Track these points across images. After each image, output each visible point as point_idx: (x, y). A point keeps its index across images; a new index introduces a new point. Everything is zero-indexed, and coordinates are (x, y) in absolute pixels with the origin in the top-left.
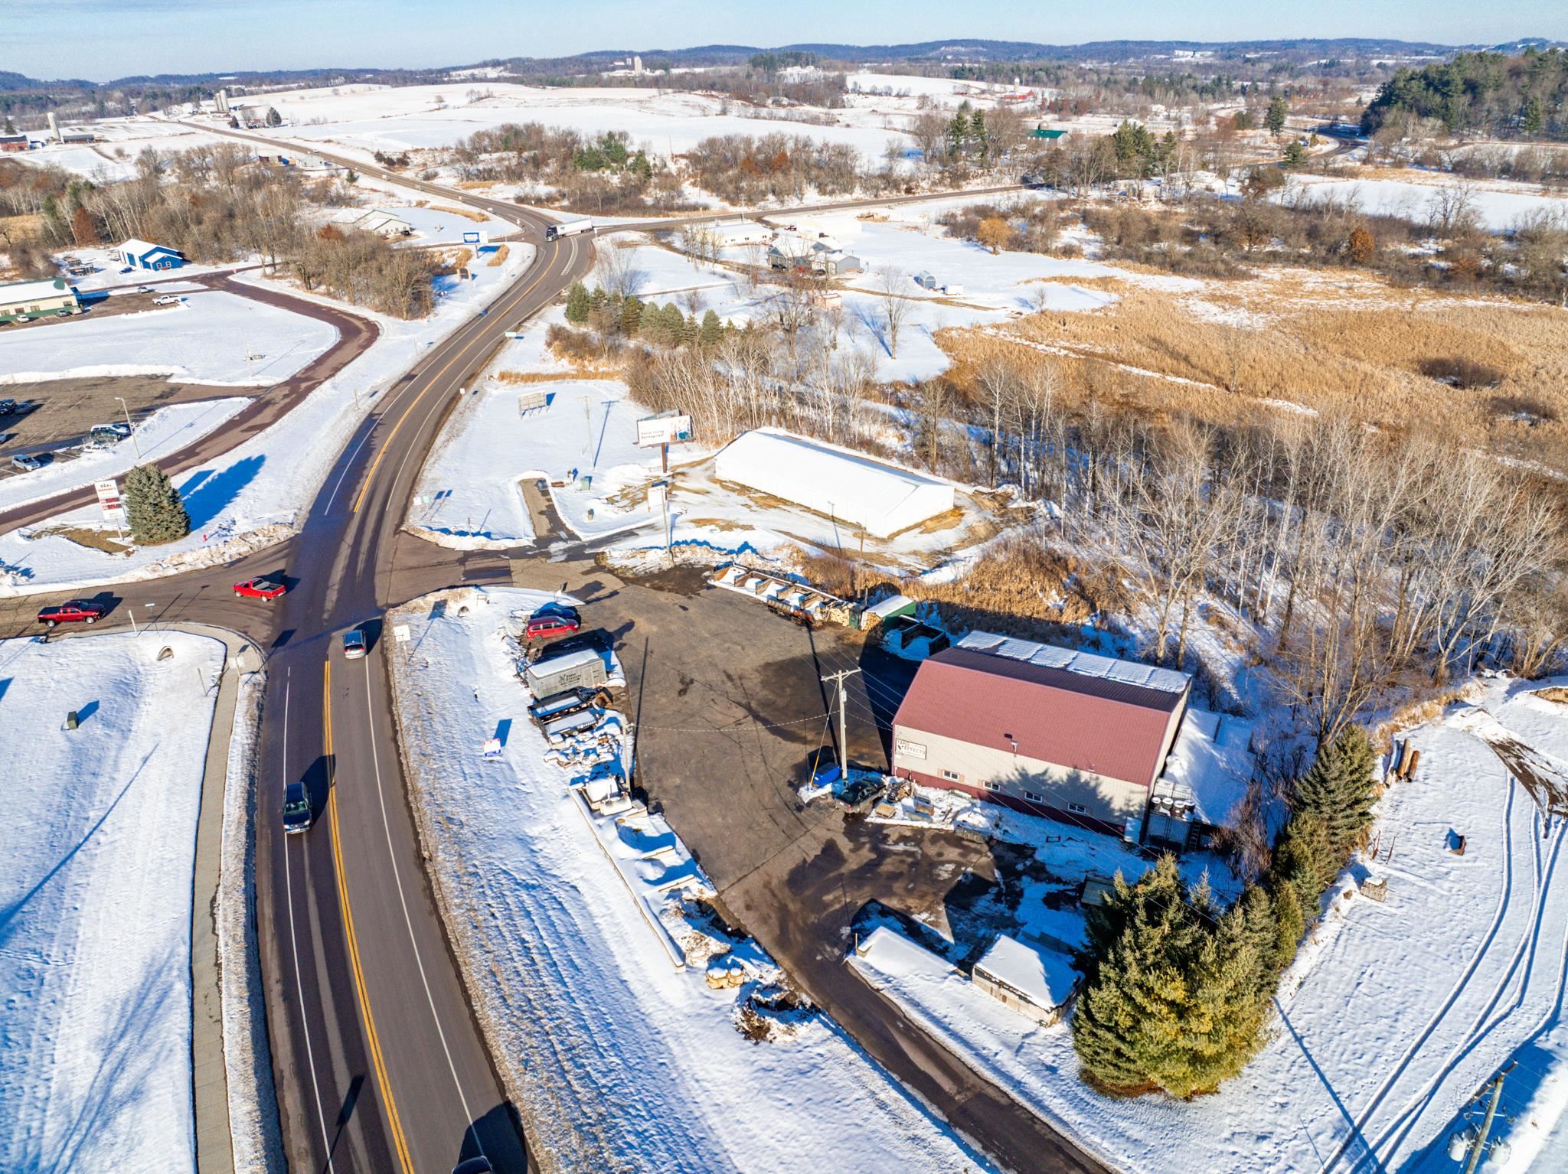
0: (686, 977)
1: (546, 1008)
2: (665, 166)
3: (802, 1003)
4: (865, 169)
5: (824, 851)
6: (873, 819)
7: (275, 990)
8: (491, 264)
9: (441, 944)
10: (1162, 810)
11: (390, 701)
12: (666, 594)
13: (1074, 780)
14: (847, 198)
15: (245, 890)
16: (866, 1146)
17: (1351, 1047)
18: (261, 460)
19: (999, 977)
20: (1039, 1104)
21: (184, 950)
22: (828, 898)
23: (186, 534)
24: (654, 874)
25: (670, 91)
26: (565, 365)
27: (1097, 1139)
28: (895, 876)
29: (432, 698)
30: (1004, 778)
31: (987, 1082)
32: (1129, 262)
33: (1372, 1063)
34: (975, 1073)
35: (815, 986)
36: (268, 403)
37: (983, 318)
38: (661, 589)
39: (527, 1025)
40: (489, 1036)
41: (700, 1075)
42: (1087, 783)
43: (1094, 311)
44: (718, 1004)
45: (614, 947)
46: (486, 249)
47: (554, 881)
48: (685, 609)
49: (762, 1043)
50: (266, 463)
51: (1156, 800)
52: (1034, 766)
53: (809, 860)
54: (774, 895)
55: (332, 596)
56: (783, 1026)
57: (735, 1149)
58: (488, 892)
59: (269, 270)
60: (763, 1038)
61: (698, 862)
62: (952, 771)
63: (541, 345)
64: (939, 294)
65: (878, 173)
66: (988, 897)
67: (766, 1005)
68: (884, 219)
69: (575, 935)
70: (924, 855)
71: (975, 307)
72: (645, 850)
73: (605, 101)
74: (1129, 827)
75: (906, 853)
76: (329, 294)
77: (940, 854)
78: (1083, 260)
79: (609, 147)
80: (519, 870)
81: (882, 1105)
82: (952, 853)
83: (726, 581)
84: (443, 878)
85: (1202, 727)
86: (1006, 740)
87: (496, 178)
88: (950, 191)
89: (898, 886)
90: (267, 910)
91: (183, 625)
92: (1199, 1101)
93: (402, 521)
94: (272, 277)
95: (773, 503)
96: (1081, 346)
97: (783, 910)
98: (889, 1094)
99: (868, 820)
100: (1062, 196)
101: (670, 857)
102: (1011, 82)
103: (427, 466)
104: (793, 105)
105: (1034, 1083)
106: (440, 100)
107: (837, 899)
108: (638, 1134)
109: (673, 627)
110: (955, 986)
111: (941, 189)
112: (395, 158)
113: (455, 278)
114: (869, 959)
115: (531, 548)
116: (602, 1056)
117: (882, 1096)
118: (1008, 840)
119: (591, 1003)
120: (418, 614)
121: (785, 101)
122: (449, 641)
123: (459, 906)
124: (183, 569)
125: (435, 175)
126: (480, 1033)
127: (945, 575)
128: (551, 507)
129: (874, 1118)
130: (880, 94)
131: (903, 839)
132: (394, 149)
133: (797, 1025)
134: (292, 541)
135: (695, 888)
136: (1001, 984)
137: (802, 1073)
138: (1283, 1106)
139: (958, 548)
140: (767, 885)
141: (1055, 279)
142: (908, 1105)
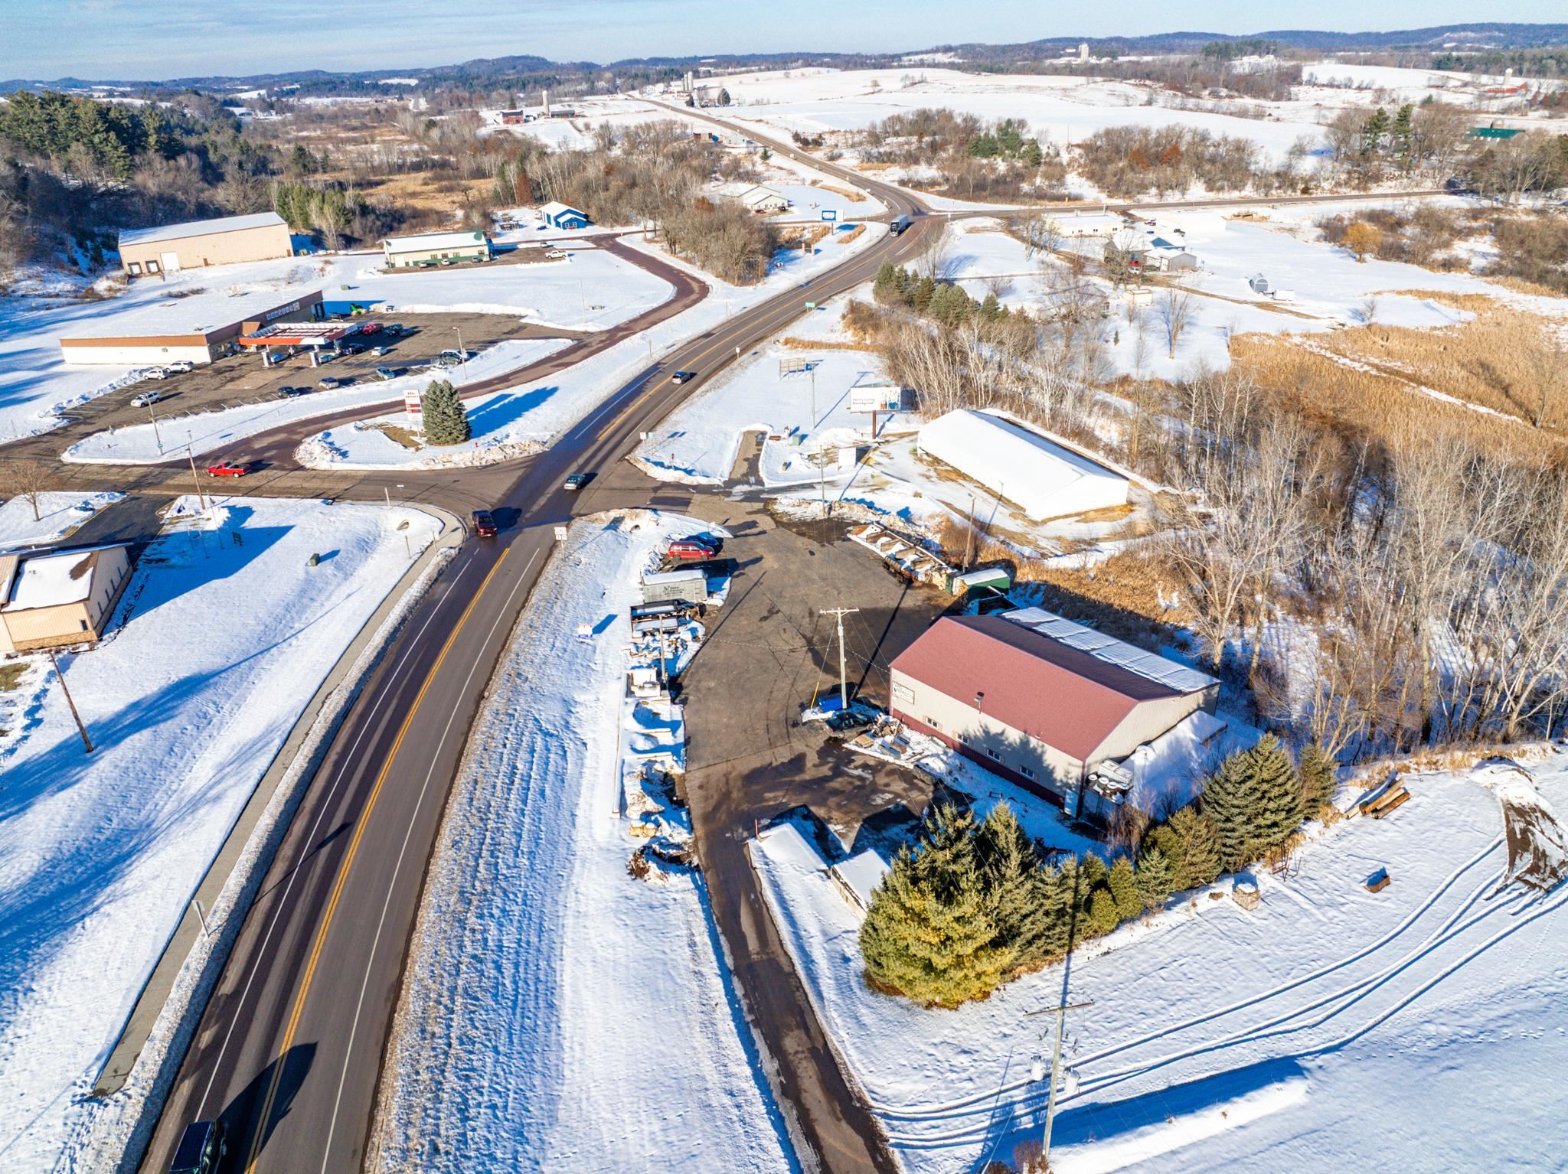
0: (617, 822)
1: (498, 814)
2: (1058, 155)
3: (690, 863)
4: (1261, 165)
5: (791, 761)
6: (850, 746)
7: (333, 756)
8: (841, 242)
9: (456, 756)
10: (1096, 788)
11: (534, 584)
12: (805, 540)
13: (1025, 743)
14: (1235, 195)
15: (352, 692)
16: (660, 968)
17: (1110, 1012)
18: (555, 390)
19: (845, 879)
20: (814, 980)
21: (293, 720)
22: (768, 795)
23: (465, 440)
24: (642, 744)
25: (1099, 79)
26: (849, 337)
27: (834, 1015)
28: (836, 792)
29: (566, 587)
30: (972, 733)
31: (786, 953)
32: (1518, 280)
33: (1116, 1029)
34: (781, 944)
35: (710, 853)
36: (585, 346)
37: (1295, 325)
38: (803, 535)
39: (475, 821)
40: (446, 820)
41: (582, 890)
42: (1035, 749)
43: (1435, 328)
44: (627, 846)
45: (584, 790)
46: (843, 228)
47: (572, 736)
48: (812, 553)
49: (639, 880)
50: (557, 394)
51: (1093, 777)
52: (996, 726)
53: (775, 764)
54: (727, 783)
55: (542, 501)
56: (659, 872)
57: (570, 943)
58: (512, 730)
59: (650, 235)
60: (641, 877)
61: (686, 749)
62: (934, 718)
63: (838, 316)
64: (1267, 299)
65: (1274, 171)
66: (905, 826)
67: (660, 855)
68: (1264, 219)
69: (561, 778)
70: (873, 783)
71: (1298, 314)
72: (648, 727)
73: (1030, 88)
74: (1068, 801)
75: (861, 778)
76: (687, 260)
77: (887, 785)
78: (1466, 274)
79: (1006, 134)
80: (548, 721)
81: (692, 945)
82: (898, 786)
83: (859, 538)
84: (486, 712)
85: (1197, 729)
86: (979, 698)
87: (893, 162)
88: (1355, 193)
89: (832, 801)
90: (360, 707)
91: (417, 505)
92: (935, 1010)
93: (630, 451)
94: (650, 241)
95: (954, 476)
96: (1392, 364)
97: (726, 796)
98: (703, 939)
99: (845, 745)
100: (1486, 203)
101: (665, 737)
102: (1502, 73)
103: (676, 411)
104: (1231, 97)
105: (823, 966)
106: (876, 84)
107: (775, 798)
108: (503, 911)
109: (793, 567)
110: (815, 881)
111: (1344, 190)
112: (810, 139)
113: (800, 252)
114: (764, 845)
115: (719, 486)
116: (517, 856)
117: (697, 939)
118: (956, 787)
119: (537, 822)
120: (596, 525)
121: (1224, 92)
122: (608, 549)
123: (483, 733)
124: (449, 466)
125: (840, 156)
126: (442, 816)
127: (1071, 562)
128: (757, 457)
129: (680, 951)
130: (1338, 87)
131: (865, 766)
132: (810, 132)
133: (672, 874)
134: (539, 457)
135: (669, 764)
136: (845, 885)
137: (651, 907)
138: (1005, 1035)
139: (1105, 540)
140: (727, 775)
141: (1410, 292)
142: (710, 949)
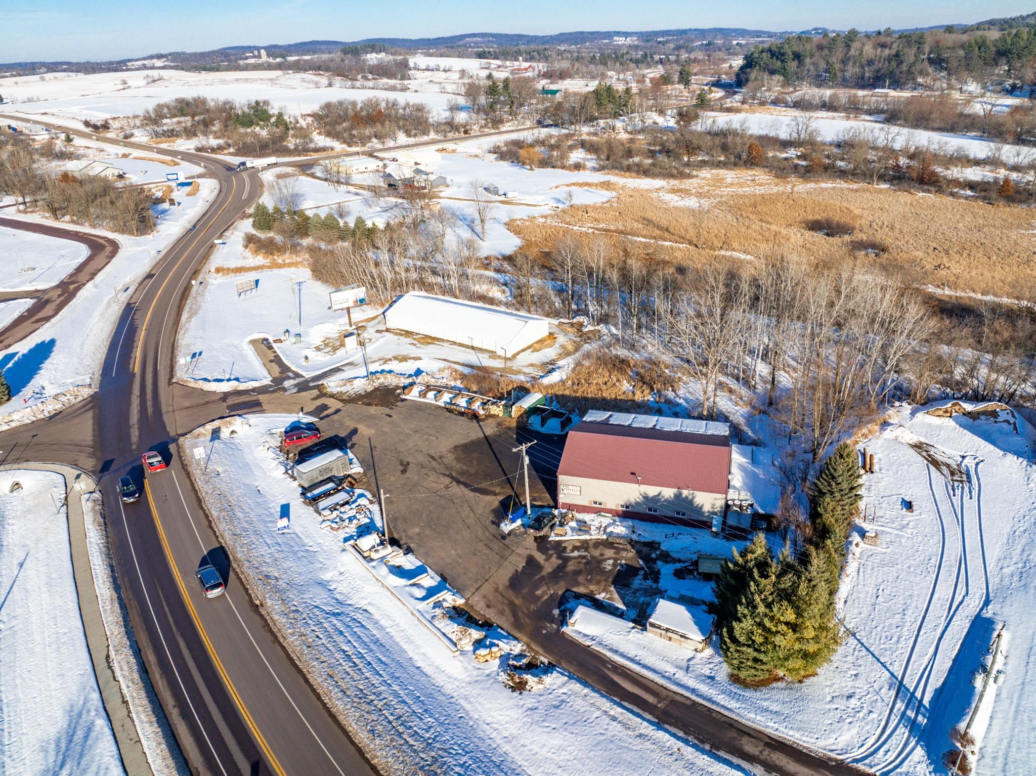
0: (461, 658)
1: (374, 693)
2: (298, 122)
3: (542, 663)
4: (436, 119)
5: (527, 563)
6: (553, 538)
7: (174, 713)
8: (189, 195)
9: (288, 663)
10: (735, 508)
11: (199, 501)
12: (374, 407)
13: (678, 496)
14: (425, 138)
15: (131, 646)
16: (611, 746)
17: (884, 634)
18: (52, 342)
19: (665, 626)
20: (709, 700)
21: (95, 696)
22: (539, 592)
23: (9, 400)
24: (420, 593)
25: (291, 72)
26: (260, 260)
27: (752, 716)
28: (578, 573)
29: (229, 496)
30: (633, 501)
31: (675, 693)
32: (617, 171)
33: (898, 641)
34: (665, 688)
35: (548, 650)
36: (47, 302)
37: (536, 212)
38: (369, 404)
39: (365, 707)
40: (341, 718)
41: (489, 720)
42: (687, 497)
43: (603, 203)
44: (487, 672)
45: (405, 646)
46: (183, 184)
47: (351, 608)
48: (390, 416)
49: (524, 692)
50: (58, 344)
51: (730, 503)
52: (652, 491)
53: (520, 570)
54: (503, 596)
55: (135, 433)
56: (536, 679)
57: (526, 764)
58: (310, 622)
59: (22, 207)
60: (524, 689)
61: (445, 581)
62: (598, 500)
63: (240, 247)
64: (503, 198)
65: (444, 121)
66: (640, 577)
67: (520, 668)
68: (454, 151)
69: (376, 642)
70: (591, 556)
71: (527, 205)
72: (410, 579)
73: (246, 80)
74: (714, 522)
75: (580, 557)
76: (73, 222)
77: (602, 555)
78: (588, 172)
79: (257, 111)
80: (325, 604)
81: (614, 719)
82: (609, 553)
83: (413, 395)
84: (276, 617)
85: (744, 456)
86: (632, 477)
87: (177, 136)
88: (493, 131)
89: (581, 579)
90: (151, 658)
91: (25, 465)
92: (808, 682)
93: (172, 376)
94: (25, 212)
95: (430, 341)
96: (600, 226)
97: (512, 604)
98: (617, 711)
99: (550, 539)
100: (565, 131)
101: (429, 580)
102: (517, 60)
103: (180, 336)
104: (376, 79)
105: (703, 688)
106: (125, 82)
107: (544, 593)
108: (461, 766)
109: (386, 429)
110: (636, 636)
111: (486, 130)
112: (99, 124)
113: (166, 205)
114: (577, 627)
115: (270, 386)
116: (421, 719)
117: (612, 713)
118: (643, 540)
119: (402, 685)
120: (201, 439)
121: (370, 76)
122: (229, 455)
123: (293, 634)
124: (13, 425)
125: (132, 135)
126: (333, 717)
127: (555, 378)
128: (277, 357)
129: (611, 728)
130: (432, 70)
131: (576, 548)
132: (98, 117)
133: (544, 677)
134: (93, 397)
135: (450, 599)
136: (667, 630)
137: (557, 707)
138: (856, 675)
139: (558, 359)
140: (496, 590)
141: (574, 184)
142: (631, 716)
